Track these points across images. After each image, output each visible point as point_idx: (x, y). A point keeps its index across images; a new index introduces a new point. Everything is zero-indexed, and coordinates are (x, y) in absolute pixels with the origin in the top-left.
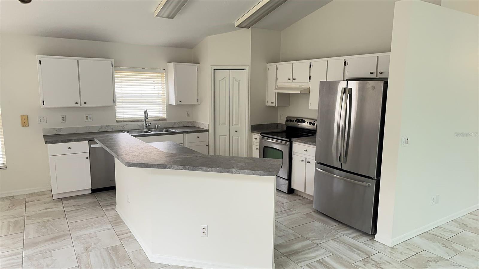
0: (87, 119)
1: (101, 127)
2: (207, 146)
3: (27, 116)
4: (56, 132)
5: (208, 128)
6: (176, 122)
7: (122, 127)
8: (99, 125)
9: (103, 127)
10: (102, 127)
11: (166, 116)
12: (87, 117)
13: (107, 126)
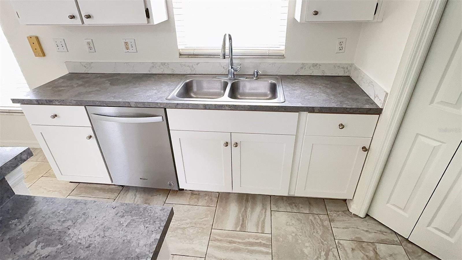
0: (127, 49)
1: (152, 65)
2: (365, 149)
3: (37, 38)
4: (85, 68)
5: (384, 104)
6: (307, 64)
7: (188, 66)
8: (149, 62)
9: (157, 66)
10: (154, 65)
11: (283, 48)
12: (126, 43)
13: (163, 64)
